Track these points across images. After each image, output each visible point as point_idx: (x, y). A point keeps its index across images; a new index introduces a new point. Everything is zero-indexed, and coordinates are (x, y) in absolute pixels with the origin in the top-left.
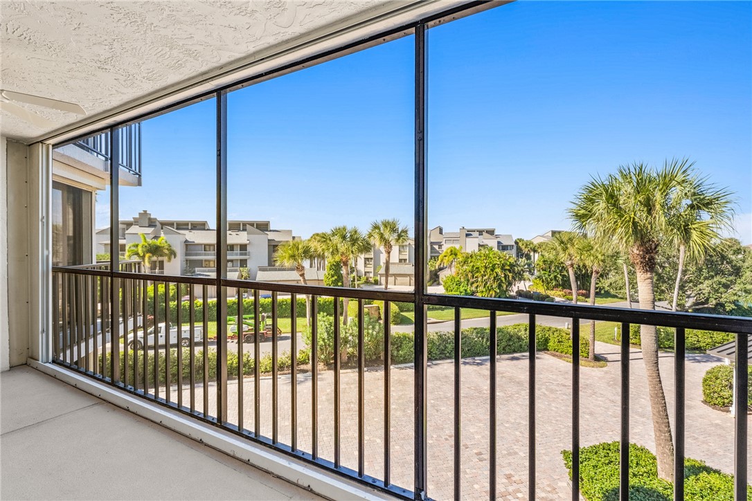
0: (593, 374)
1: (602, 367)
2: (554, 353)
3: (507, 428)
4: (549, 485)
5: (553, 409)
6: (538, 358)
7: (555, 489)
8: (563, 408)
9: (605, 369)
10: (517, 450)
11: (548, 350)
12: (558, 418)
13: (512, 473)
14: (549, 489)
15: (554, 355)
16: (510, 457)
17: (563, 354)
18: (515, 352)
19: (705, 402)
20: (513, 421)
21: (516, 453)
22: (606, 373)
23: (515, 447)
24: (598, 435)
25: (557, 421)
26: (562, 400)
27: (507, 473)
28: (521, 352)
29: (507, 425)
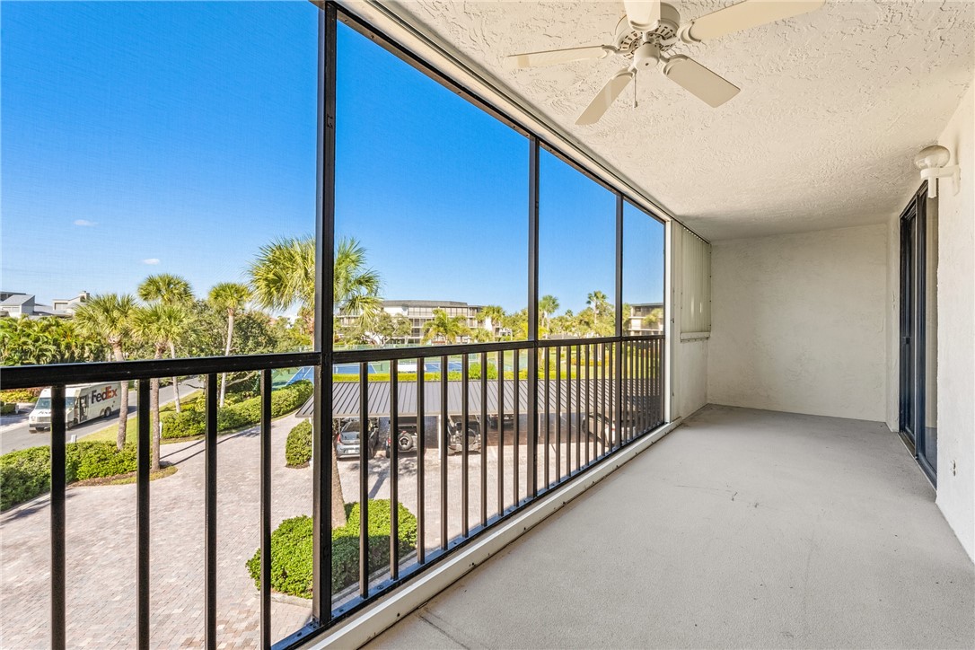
0: (170, 484)
1: (173, 473)
2: (92, 480)
3: (121, 601)
4: (240, 613)
5: (161, 543)
6: (70, 496)
7: (249, 611)
8: (173, 536)
9: (178, 474)
10: (167, 612)
11: (77, 480)
12: (179, 549)
13: (189, 636)
14: (245, 615)
15: (93, 484)
16: (166, 625)
17: (109, 477)
18: (15, 503)
19: (289, 466)
20: (121, 588)
21: (168, 616)
22: (184, 477)
23: (160, 611)
24: (236, 539)
25: (179, 552)
26: (162, 528)
27: (182, 641)
28: (28, 499)
29: (118, 598)
